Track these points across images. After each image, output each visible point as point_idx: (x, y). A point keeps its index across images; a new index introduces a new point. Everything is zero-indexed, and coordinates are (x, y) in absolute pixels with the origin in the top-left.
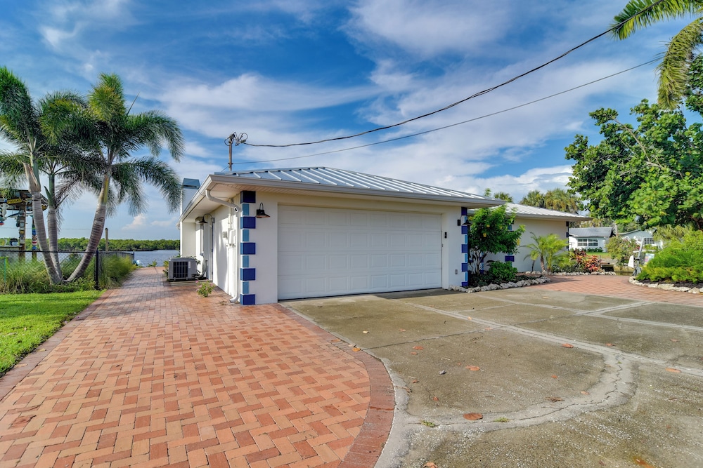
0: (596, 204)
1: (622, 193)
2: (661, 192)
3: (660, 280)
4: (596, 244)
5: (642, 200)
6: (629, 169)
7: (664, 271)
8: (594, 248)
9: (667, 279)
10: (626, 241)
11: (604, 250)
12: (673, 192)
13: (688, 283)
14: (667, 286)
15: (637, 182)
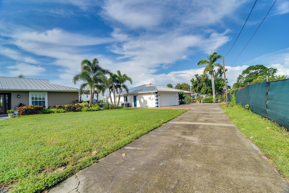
0: (196, 91)
1: (200, 89)
2: (205, 89)
3: (205, 103)
4: (194, 98)
5: (203, 90)
6: (201, 85)
7: (205, 101)
8: (194, 99)
9: (206, 102)
10: (201, 97)
11: (196, 99)
12: (207, 89)
13: (208, 103)
14: (206, 103)
15: (202, 87)
